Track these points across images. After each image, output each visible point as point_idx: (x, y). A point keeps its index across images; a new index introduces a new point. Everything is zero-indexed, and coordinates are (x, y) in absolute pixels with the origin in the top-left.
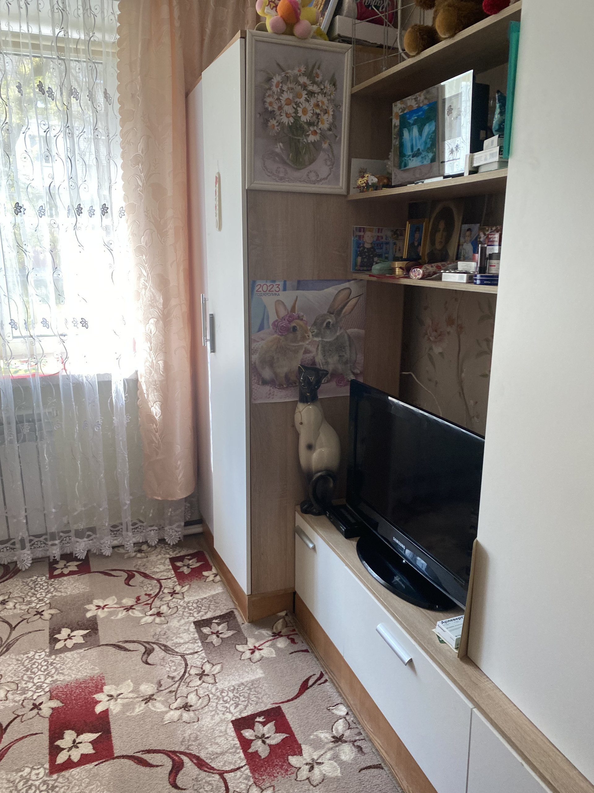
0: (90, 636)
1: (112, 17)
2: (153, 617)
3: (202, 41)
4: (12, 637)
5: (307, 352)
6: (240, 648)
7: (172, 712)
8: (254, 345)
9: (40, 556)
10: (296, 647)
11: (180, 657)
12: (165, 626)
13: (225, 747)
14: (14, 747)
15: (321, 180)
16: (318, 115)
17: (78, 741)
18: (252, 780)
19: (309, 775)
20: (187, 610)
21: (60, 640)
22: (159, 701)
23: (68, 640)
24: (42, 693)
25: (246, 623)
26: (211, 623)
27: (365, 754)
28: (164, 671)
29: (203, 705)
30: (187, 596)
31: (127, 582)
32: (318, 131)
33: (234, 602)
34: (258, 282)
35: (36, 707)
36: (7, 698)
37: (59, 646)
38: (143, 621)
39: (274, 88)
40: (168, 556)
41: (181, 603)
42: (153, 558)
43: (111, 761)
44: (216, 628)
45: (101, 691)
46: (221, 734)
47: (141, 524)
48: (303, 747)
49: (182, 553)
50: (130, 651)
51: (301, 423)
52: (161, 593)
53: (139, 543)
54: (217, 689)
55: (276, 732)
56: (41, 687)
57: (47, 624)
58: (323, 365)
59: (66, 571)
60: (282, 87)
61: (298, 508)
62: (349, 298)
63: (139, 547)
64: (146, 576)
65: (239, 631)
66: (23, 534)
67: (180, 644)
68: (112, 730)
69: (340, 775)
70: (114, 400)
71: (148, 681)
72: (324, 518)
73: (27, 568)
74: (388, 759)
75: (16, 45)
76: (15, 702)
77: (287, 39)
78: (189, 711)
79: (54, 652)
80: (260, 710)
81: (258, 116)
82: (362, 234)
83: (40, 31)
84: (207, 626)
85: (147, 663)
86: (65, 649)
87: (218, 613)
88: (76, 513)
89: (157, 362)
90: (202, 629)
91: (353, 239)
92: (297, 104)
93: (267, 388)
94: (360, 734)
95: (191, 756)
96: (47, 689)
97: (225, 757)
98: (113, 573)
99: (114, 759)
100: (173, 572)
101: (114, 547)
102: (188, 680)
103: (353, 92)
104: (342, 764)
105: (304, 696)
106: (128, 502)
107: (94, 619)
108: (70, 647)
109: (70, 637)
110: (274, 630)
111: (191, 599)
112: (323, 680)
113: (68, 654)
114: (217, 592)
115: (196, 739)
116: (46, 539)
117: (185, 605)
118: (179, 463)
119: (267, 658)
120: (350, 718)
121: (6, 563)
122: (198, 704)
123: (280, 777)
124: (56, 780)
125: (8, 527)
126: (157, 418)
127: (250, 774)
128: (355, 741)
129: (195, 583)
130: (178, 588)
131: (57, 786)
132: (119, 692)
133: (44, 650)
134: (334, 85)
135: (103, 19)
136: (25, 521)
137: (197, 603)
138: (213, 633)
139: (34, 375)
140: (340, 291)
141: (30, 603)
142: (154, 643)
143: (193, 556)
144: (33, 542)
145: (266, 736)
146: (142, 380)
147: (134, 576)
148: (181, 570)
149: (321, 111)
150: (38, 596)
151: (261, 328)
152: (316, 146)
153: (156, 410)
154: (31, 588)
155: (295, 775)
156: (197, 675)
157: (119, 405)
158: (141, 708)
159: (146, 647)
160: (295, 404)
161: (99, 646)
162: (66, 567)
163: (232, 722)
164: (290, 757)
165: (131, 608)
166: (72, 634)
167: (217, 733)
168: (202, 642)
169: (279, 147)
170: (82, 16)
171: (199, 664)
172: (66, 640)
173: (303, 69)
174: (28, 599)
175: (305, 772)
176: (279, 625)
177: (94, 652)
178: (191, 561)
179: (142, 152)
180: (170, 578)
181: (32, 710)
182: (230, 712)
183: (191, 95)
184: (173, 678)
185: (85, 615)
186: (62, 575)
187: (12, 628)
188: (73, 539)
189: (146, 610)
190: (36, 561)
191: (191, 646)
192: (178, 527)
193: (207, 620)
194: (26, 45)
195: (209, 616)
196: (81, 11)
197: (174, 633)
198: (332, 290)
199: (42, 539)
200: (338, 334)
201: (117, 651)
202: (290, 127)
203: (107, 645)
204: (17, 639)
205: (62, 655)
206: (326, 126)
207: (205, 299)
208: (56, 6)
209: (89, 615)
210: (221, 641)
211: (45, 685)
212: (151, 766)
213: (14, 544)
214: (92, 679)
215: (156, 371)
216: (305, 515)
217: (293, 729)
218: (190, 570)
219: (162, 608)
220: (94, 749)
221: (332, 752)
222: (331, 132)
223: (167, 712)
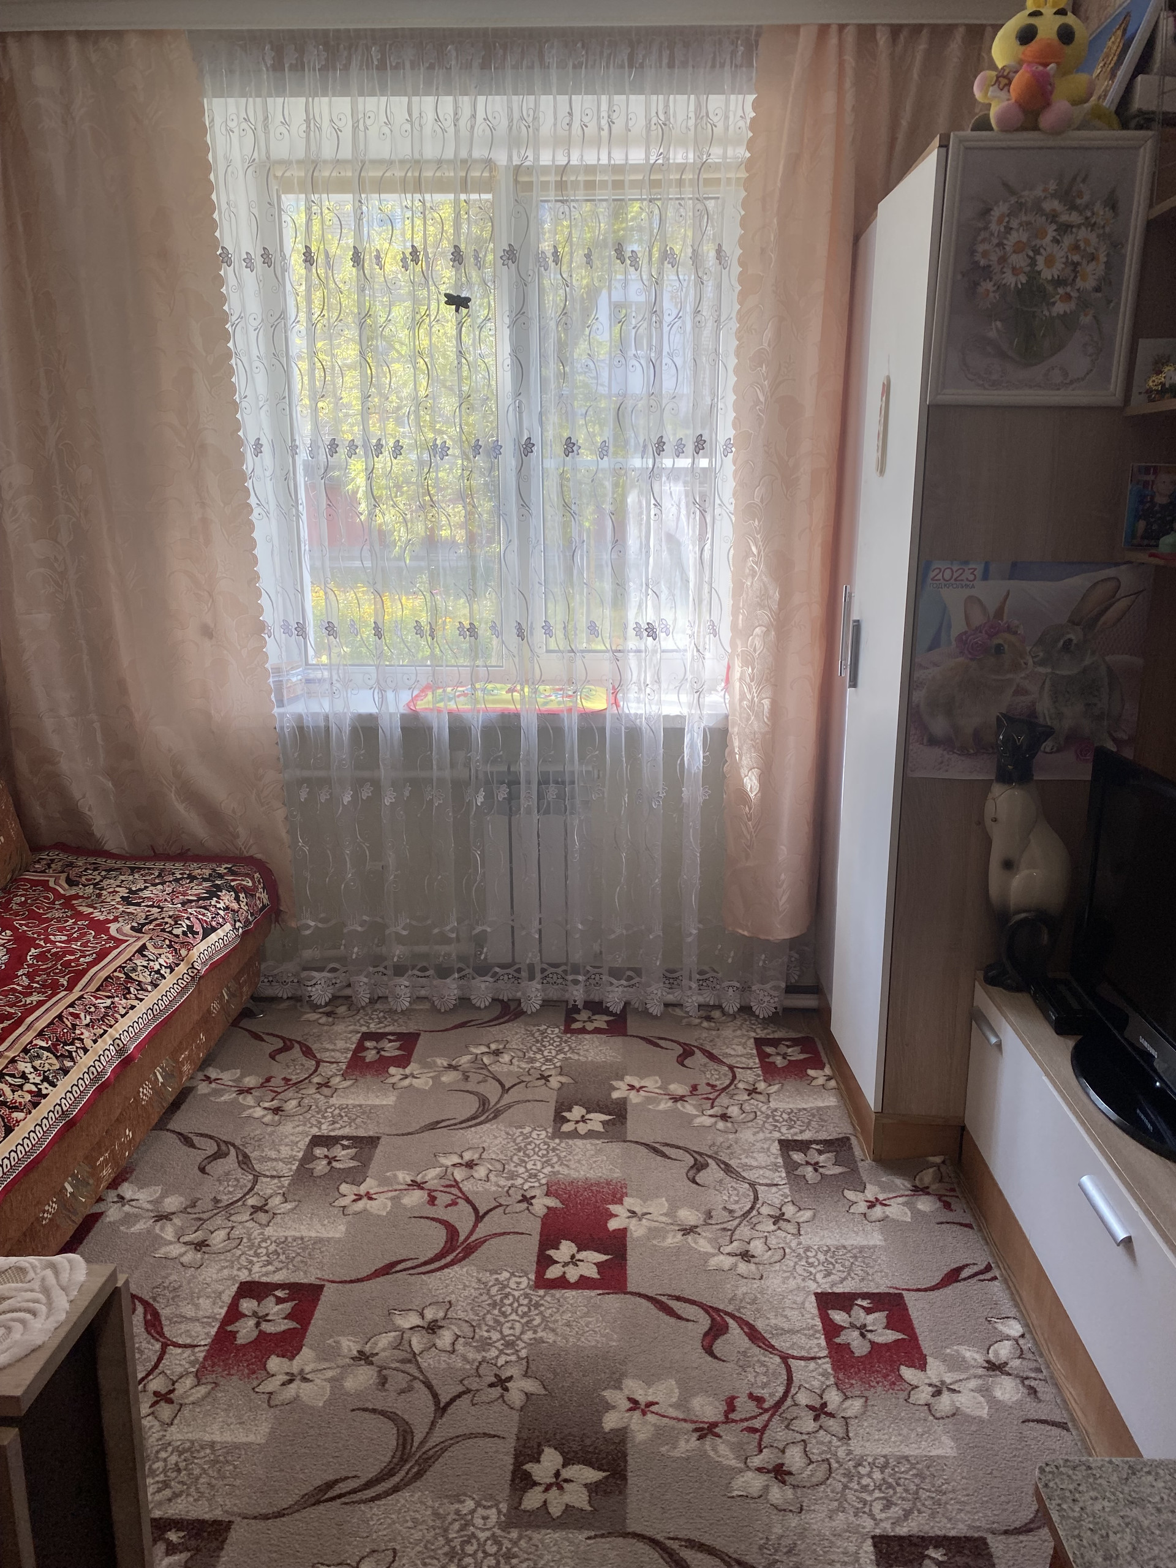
0: (614, 1124)
1: (741, 123)
2: (713, 1120)
3: (893, 141)
4: (503, 1103)
5: (1020, 691)
6: (850, 1195)
7: (722, 1257)
8: (918, 674)
9: (555, 998)
10: (950, 1216)
11: (747, 1186)
12: (731, 1136)
13: (798, 1324)
14: (493, 1241)
15: (1072, 382)
16: (1076, 265)
17: (578, 1257)
18: (832, 1380)
19: (932, 1400)
20: (771, 1120)
21: (569, 1121)
22: (705, 1238)
23: (581, 1124)
24: (537, 1184)
25: (869, 1161)
26: (809, 1148)
27: (1040, 1401)
28: (719, 1198)
29: (772, 1260)
30: (775, 1100)
31: (681, 1060)
32: (1074, 294)
33: (854, 1127)
34: (936, 564)
35: (526, 1199)
36: (488, 1179)
37: (567, 1128)
38: (698, 1121)
39: (993, 227)
40: (753, 1034)
41: (764, 1109)
42: (727, 1032)
43: (622, 1296)
44: (813, 1156)
45: (620, 1202)
46: (795, 1306)
47: (715, 974)
48: (930, 1360)
49: (776, 1035)
50: (669, 1158)
51: (995, 820)
52: (733, 1087)
53: (708, 1006)
54: (800, 1243)
55: (887, 1327)
56: (536, 1176)
57: (554, 1095)
58: (1051, 718)
59: (590, 1027)
60: (1008, 222)
61: (980, 974)
62: (1114, 596)
63: (707, 1011)
64: (711, 1057)
65: (854, 1170)
66: (531, 956)
67: (751, 1168)
68: (628, 1257)
69: (985, 1416)
70: (686, 759)
71: (692, 1207)
72: (1025, 998)
73: (534, 1010)
74: (1083, 1420)
75: (590, 185)
76: (499, 1186)
77: (1028, 138)
78: (749, 1262)
79: (557, 1134)
80: (865, 1290)
81: (959, 277)
82: (1150, 477)
83: (627, 159)
84: (800, 1150)
85: (694, 1181)
86: (574, 1134)
87: (823, 1136)
88: (613, 936)
89: (759, 702)
90: (791, 1153)
91: (1130, 487)
92: (1037, 251)
93: (937, 751)
94: (1038, 1370)
95: (742, 1323)
96: (544, 1181)
97: (795, 1338)
98: (661, 1042)
99: (626, 1293)
100: (757, 1061)
101: (666, 1005)
102: (754, 1220)
103: (1151, 217)
104: (993, 1402)
105: (948, 1291)
106: (695, 932)
107: (622, 1104)
108: (582, 1133)
109: (583, 1120)
110: (917, 1183)
111: (782, 1106)
112: (988, 1276)
113: (579, 1142)
114: (826, 1104)
115: (754, 1301)
116: (565, 971)
117: (769, 1112)
118: (783, 876)
119: (894, 1220)
120: (1026, 1344)
121: (506, 999)
122: (765, 1257)
123: (879, 1389)
124: (542, 1297)
125: (513, 943)
126: (752, 795)
127: (830, 1370)
128: (1027, 1378)
129: (791, 1085)
130: (762, 1086)
131: (542, 1305)
132: (645, 1210)
133: (545, 1129)
134: (1114, 207)
135: (727, 129)
136: (537, 936)
137: (789, 1114)
138: (808, 1163)
139: (570, 710)
140: (1096, 584)
141: (532, 1060)
142: (710, 1157)
143: (795, 1042)
144: (546, 974)
145: (869, 1328)
146: (734, 730)
147: (692, 1053)
148: (771, 1060)
149: (1082, 257)
150: (546, 1053)
151: (935, 644)
152: (1068, 322)
153: (751, 783)
154: (537, 1041)
155: (906, 1393)
156: (771, 1216)
157: (694, 770)
158: (676, 1240)
159: (696, 1160)
160: (987, 786)
161: (625, 1141)
162: (590, 1020)
163: (816, 1295)
164: (903, 1368)
165: (682, 1098)
166: (588, 1116)
167: (788, 1303)
168: (788, 1173)
169: (994, 330)
170: (692, 129)
171: (777, 1202)
172: (577, 1122)
173: (1052, 186)
174: (531, 1054)
175: (924, 1395)
176: (927, 1177)
177: (616, 1148)
178: (790, 1050)
179: (769, 345)
180: (751, 1068)
181: (520, 1202)
182: (815, 1280)
183: (862, 240)
184: (731, 1211)
185: (610, 1095)
186: (583, 1031)
187: (505, 1090)
188: (605, 978)
189: (704, 1107)
190: (547, 1004)
191: (768, 1173)
192: (775, 988)
193: (802, 1142)
194: (604, 183)
195: (807, 1136)
196: (692, 122)
197: (744, 1150)
198: (1079, 582)
199: (559, 970)
200: (1087, 662)
201: (652, 1155)
202: (1019, 292)
203: (637, 1142)
204: (509, 1106)
205: (570, 1142)
206: (1090, 284)
207: (850, 594)
208: (654, 120)
209: (615, 1095)
210: (819, 1178)
211: (542, 1175)
212: (679, 1318)
213: (518, 971)
214: (608, 1183)
215: (757, 716)
216: (990, 987)
217: (917, 1331)
218: (786, 1063)
219: (730, 1109)
220: (599, 1273)
221: (980, 1382)
222: (1099, 295)
223: (714, 1255)
